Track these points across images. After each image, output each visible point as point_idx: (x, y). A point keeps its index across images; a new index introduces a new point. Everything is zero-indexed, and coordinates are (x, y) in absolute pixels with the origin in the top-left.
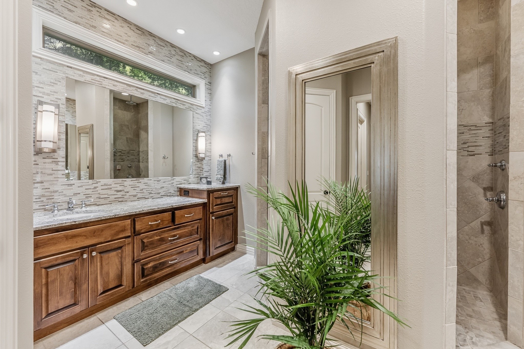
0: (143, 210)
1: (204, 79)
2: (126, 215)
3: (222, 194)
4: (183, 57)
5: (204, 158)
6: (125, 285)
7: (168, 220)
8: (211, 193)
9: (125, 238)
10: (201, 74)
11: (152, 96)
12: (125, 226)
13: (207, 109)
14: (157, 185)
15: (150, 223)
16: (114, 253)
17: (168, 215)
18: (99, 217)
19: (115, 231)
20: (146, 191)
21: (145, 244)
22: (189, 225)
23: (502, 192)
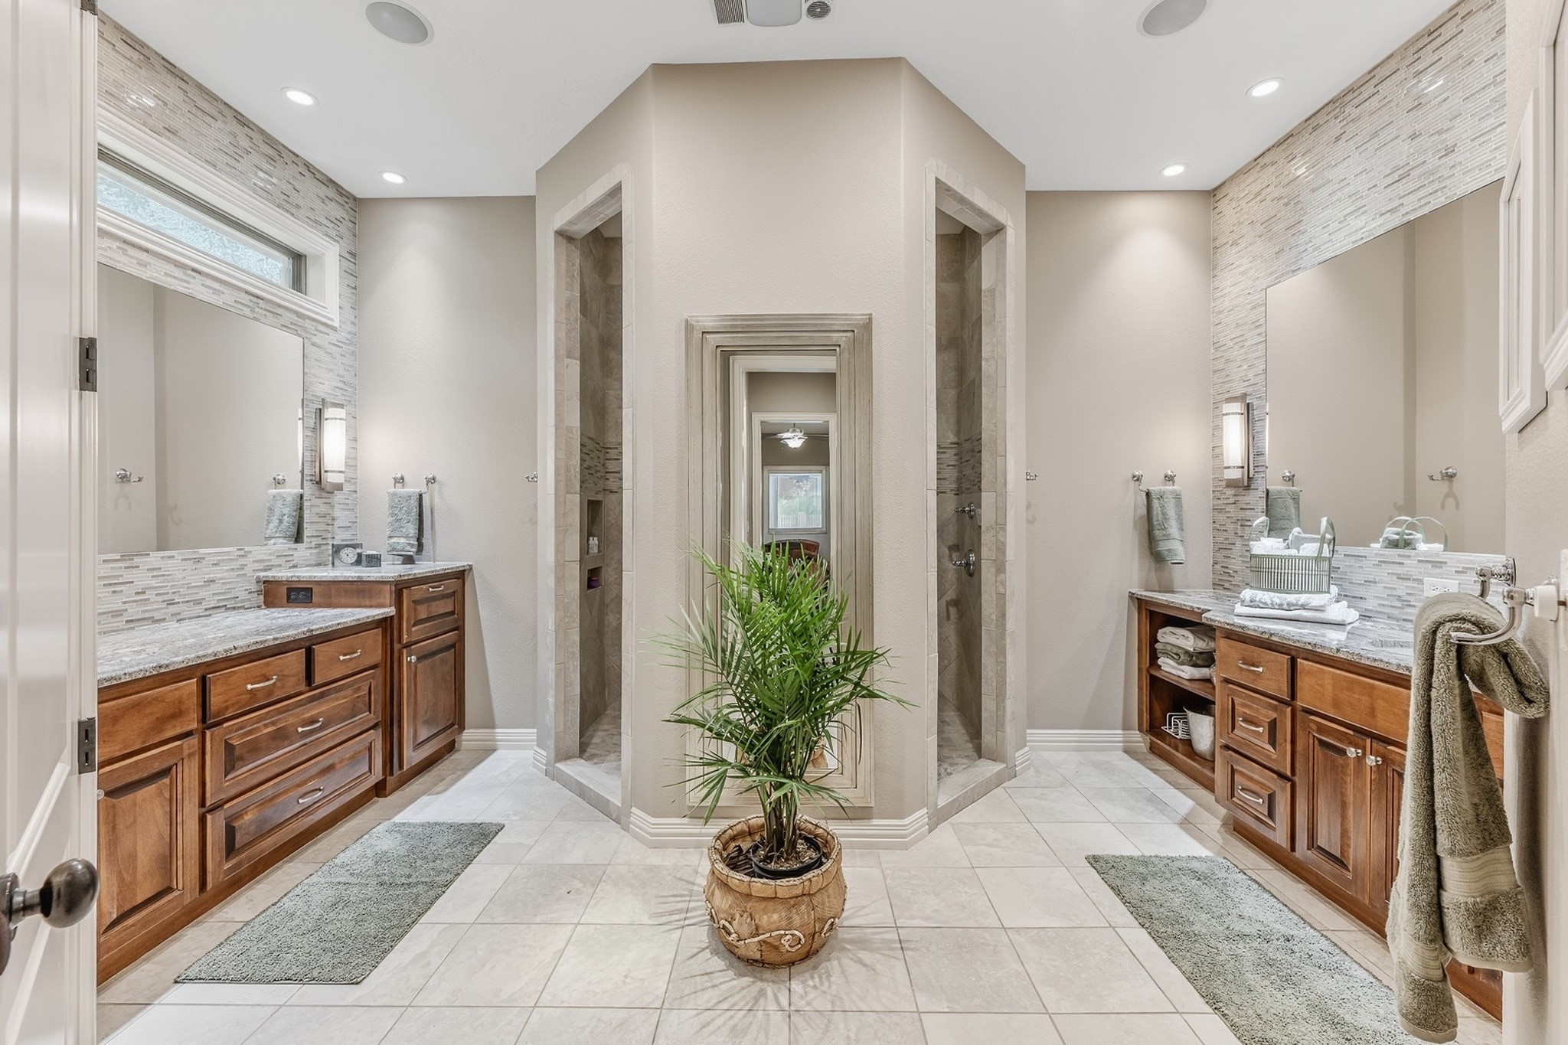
0: (235, 648)
1: (335, 240)
2: (191, 663)
3: (431, 589)
4: (273, 163)
5: (339, 487)
6: (180, 887)
7: (297, 675)
8: (405, 588)
9: (180, 740)
10: (328, 224)
11: (174, 277)
12: (180, 701)
13: (343, 335)
14: (193, 572)
15: (249, 687)
16: (151, 789)
17: (295, 661)
18: (114, 675)
19: (154, 717)
20: (157, 595)
21: (237, 753)
22: (350, 685)
23: (971, 551)
